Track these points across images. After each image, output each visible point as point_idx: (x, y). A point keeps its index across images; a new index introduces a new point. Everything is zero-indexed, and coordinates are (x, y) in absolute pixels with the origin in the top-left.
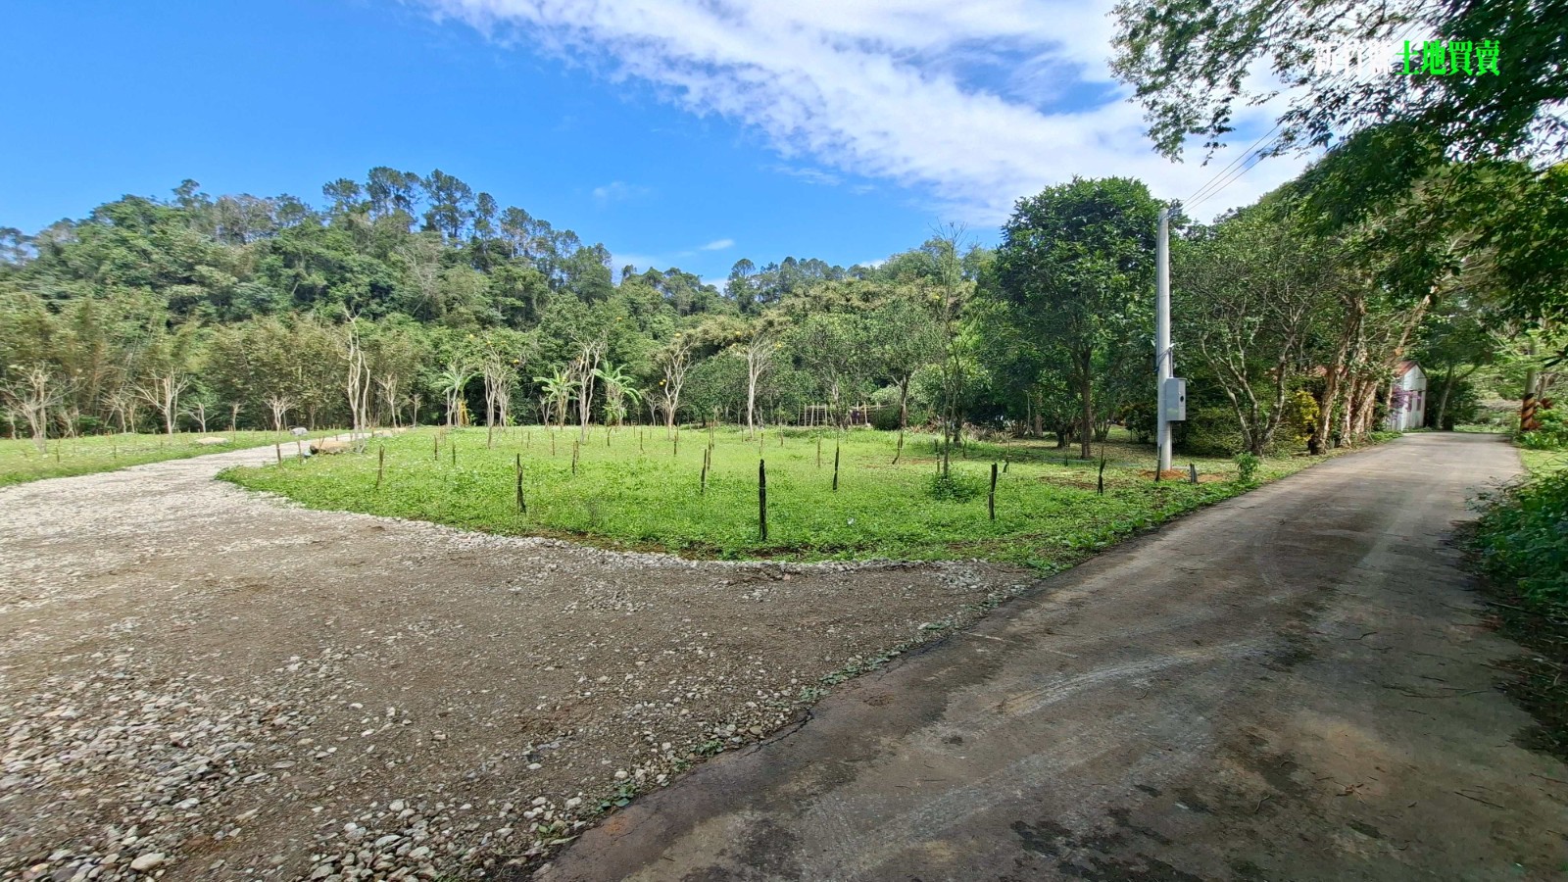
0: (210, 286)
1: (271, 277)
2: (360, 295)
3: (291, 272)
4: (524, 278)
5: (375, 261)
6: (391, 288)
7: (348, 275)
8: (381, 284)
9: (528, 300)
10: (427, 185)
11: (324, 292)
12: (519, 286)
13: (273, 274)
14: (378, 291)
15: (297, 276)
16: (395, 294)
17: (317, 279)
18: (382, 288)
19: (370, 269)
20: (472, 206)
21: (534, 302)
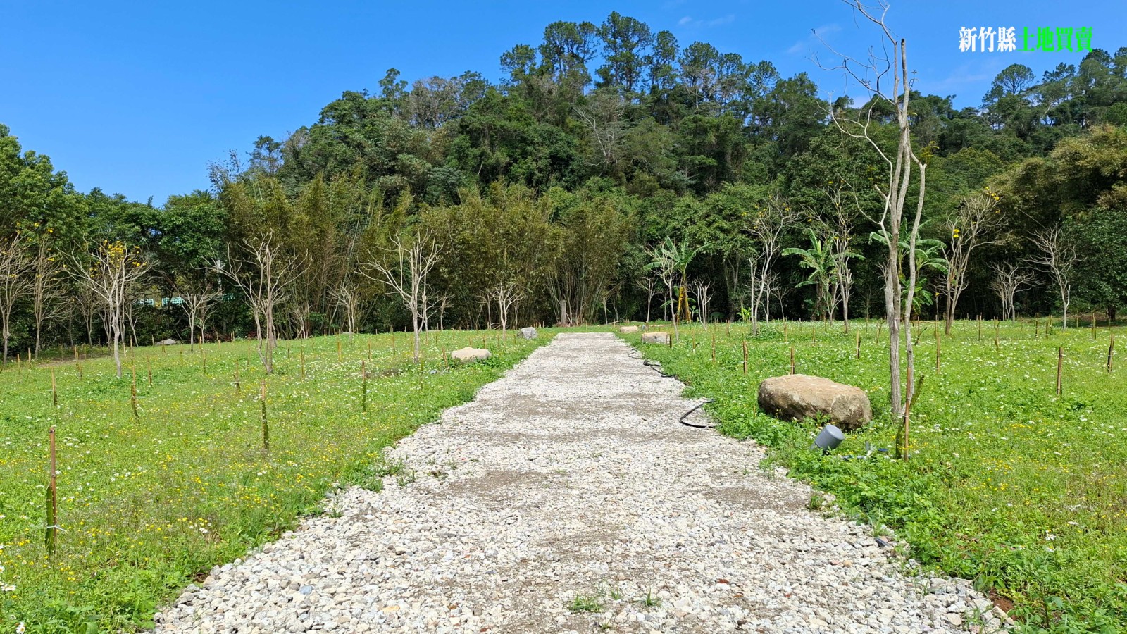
0: (409, 175)
1: (460, 159)
2: (540, 170)
3: (476, 151)
4: (717, 128)
5: (555, 129)
6: (570, 158)
7: (529, 148)
8: (562, 154)
9: (720, 156)
10: (602, 33)
11: (506, 170)
12: (712, 138)
13: (461, 155)
14: (559, 163)
15: (483, 154)
16: (574, 165)
17: (500, 156)
18: (562, 159)
19: (550, 138)
20: (649, 51)
21: (728, 158)
